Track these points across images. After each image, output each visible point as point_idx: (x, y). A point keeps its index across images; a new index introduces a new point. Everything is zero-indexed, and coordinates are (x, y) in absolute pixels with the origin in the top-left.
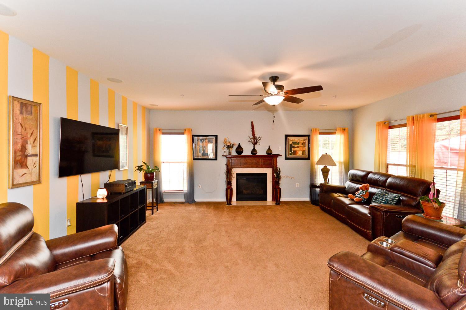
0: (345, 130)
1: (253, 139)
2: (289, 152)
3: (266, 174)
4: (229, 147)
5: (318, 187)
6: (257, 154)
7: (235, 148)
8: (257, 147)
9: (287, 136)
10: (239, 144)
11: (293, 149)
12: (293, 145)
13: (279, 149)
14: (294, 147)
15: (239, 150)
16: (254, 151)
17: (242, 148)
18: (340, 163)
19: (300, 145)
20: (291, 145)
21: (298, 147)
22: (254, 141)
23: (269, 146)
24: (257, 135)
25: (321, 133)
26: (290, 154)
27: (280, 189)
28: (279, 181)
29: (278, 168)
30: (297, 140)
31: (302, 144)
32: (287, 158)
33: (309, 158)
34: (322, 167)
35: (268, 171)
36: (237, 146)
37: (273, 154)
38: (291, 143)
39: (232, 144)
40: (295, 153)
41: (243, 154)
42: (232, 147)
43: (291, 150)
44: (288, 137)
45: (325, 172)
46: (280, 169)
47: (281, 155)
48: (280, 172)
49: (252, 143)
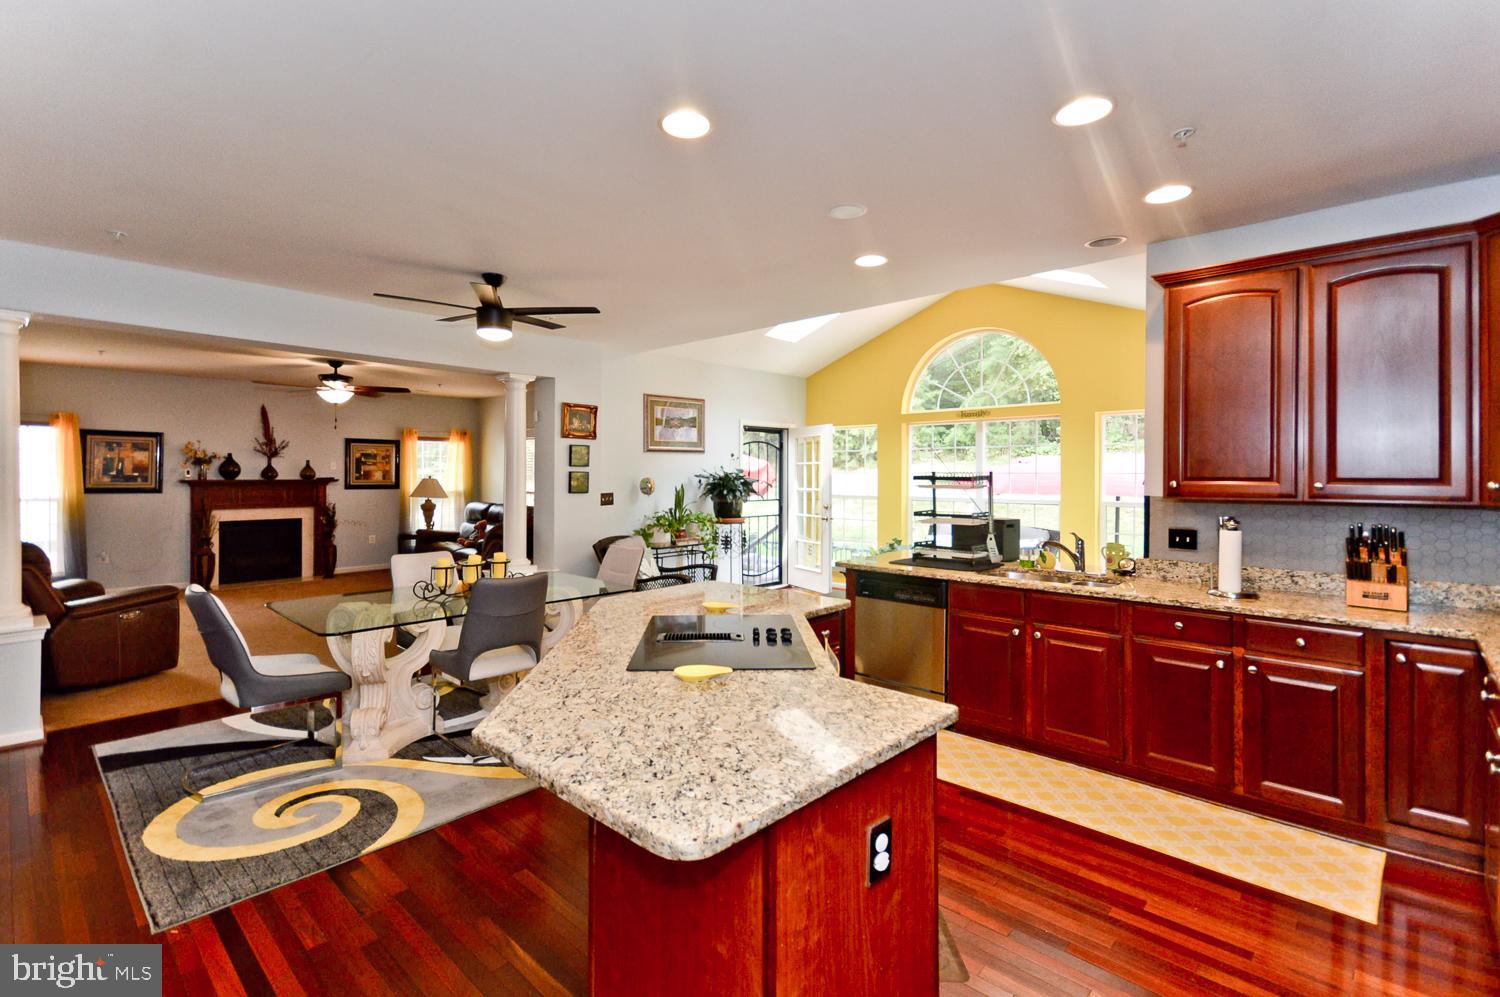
0: (465, 434)
1: (266, 444)
2: (353, 474)
3: (298, 522)
4: (198, 462)
5: (413, 537)
6: (278, 478)
7: (216, 464)
8: (276, 463)
9: (348, 442)
10: (230, 455)
11: (364, 468)
12: (363, 459)
13: (330, 465)
14: (365, 463)
15: (229, 467)
16: (269, 472)
17: (236, 465)
18: (458, 494)
19: (379, 459)
20: (358, 461)
21: (374, 464)
22: (270, 449)
23: (308, 462)
24: (279, 437)
25: (420, 438)
26: (357, 478)
27: (335, 548)
28: (332, 531)
29: (331, 507)
30: (371, 450)
31: (383, 458)
32: (348, 486)
33: (397, 485)
34: (422, 500)
35: (305, 515)
36: (222, 460)
37: (317, 476)
38: (358, 455)
39: (210, 454)
40: (368, 475)
41: (241, 477)
42: (208, 461)
43: (358, 470)
44: (352, 444)
45: (428, 510)
46: (334, 508)
47: (337, 480)
48: (334, 513)
49: (265, 454)
